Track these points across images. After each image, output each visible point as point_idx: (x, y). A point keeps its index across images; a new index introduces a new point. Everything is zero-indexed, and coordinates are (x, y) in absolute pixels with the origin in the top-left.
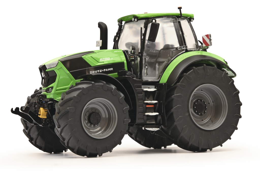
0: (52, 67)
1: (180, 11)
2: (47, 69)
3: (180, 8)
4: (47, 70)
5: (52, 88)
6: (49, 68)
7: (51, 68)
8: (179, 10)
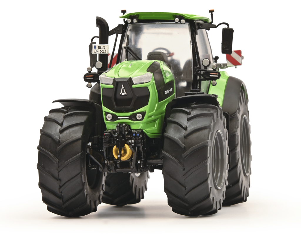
0: (145, 82)
1: (212, 15)
2: (133, 84)
3: (211, 12)
4: (133, 86)
5: (143, 114)
6: (137, 82)
7: (143, 83)
8: (210, 13)
